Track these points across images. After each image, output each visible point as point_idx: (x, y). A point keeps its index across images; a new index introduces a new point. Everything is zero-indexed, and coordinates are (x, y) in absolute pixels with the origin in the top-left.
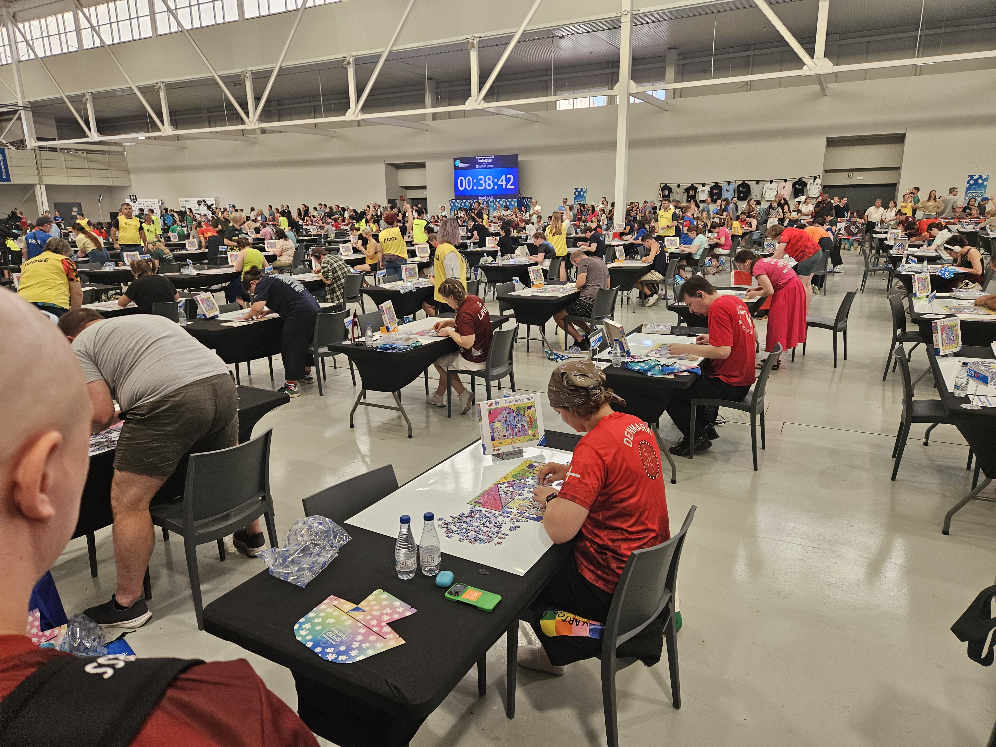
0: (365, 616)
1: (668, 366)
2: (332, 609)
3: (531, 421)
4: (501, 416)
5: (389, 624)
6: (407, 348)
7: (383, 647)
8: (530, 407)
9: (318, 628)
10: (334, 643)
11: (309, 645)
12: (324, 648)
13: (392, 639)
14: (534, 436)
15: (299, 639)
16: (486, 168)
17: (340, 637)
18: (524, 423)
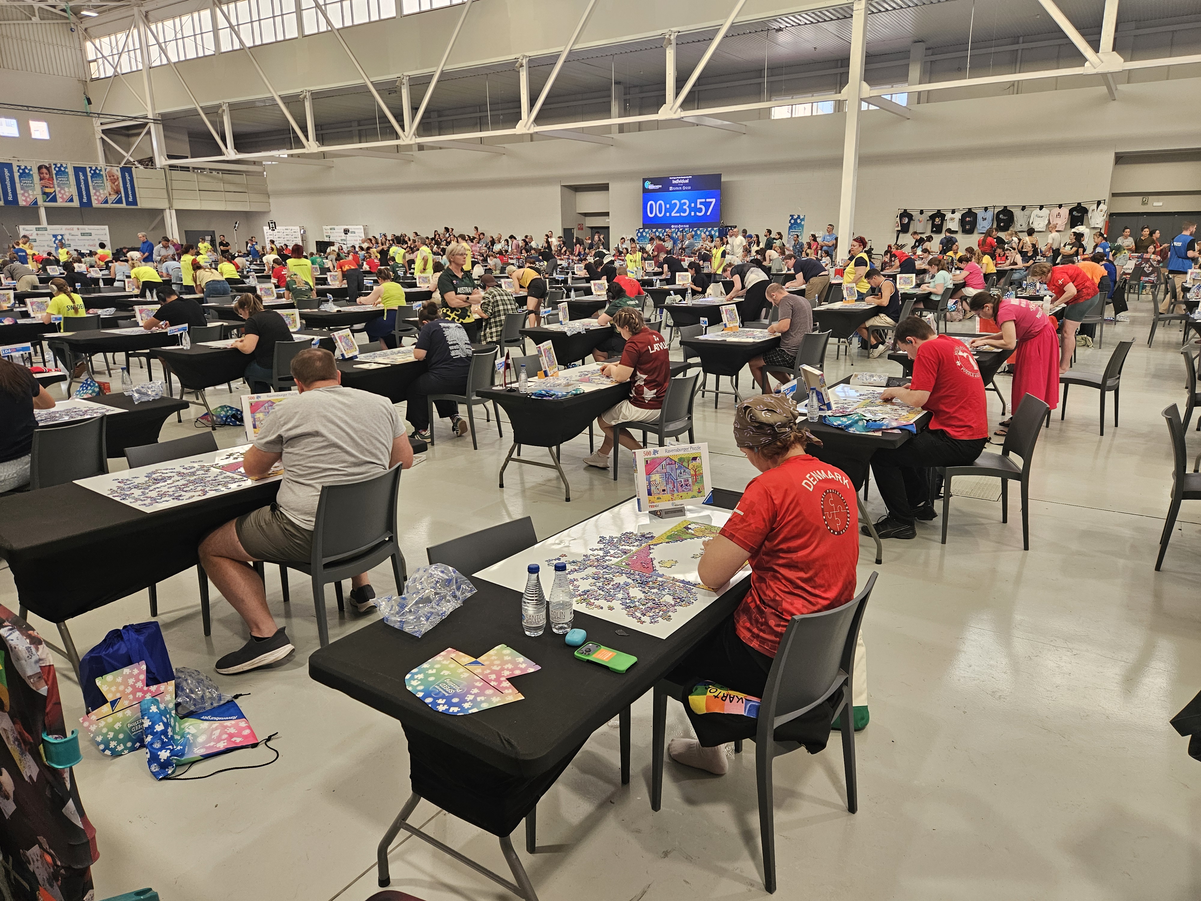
0: (483, 670)
1: (875, 421)
2: (449, 662)
3: (696, 475)
4: (660, 467)
5: (509, 679)
6: (565, 396)
7: (499, 702)
8: (694, 459)
9: (431, 679)
10: (447, 695)
11: (420, 695)
12: (435, 699)
13: (510, 694)
14: (699, 492)
15: (410, 689)
16: (682, 190)
17: (454, 689)
18: (687, 476)
